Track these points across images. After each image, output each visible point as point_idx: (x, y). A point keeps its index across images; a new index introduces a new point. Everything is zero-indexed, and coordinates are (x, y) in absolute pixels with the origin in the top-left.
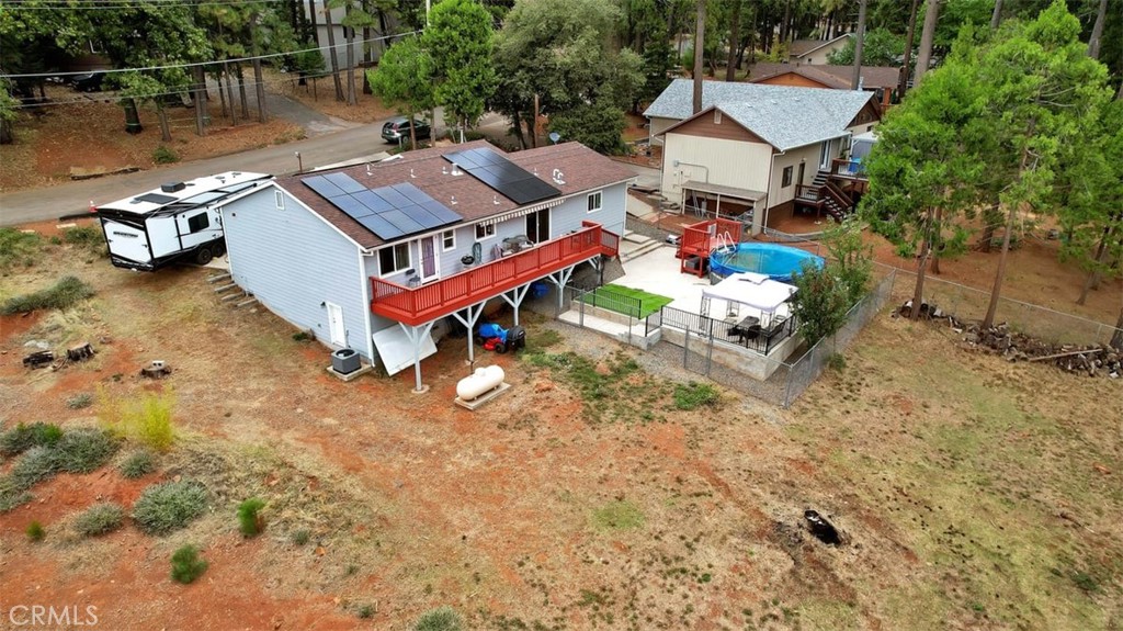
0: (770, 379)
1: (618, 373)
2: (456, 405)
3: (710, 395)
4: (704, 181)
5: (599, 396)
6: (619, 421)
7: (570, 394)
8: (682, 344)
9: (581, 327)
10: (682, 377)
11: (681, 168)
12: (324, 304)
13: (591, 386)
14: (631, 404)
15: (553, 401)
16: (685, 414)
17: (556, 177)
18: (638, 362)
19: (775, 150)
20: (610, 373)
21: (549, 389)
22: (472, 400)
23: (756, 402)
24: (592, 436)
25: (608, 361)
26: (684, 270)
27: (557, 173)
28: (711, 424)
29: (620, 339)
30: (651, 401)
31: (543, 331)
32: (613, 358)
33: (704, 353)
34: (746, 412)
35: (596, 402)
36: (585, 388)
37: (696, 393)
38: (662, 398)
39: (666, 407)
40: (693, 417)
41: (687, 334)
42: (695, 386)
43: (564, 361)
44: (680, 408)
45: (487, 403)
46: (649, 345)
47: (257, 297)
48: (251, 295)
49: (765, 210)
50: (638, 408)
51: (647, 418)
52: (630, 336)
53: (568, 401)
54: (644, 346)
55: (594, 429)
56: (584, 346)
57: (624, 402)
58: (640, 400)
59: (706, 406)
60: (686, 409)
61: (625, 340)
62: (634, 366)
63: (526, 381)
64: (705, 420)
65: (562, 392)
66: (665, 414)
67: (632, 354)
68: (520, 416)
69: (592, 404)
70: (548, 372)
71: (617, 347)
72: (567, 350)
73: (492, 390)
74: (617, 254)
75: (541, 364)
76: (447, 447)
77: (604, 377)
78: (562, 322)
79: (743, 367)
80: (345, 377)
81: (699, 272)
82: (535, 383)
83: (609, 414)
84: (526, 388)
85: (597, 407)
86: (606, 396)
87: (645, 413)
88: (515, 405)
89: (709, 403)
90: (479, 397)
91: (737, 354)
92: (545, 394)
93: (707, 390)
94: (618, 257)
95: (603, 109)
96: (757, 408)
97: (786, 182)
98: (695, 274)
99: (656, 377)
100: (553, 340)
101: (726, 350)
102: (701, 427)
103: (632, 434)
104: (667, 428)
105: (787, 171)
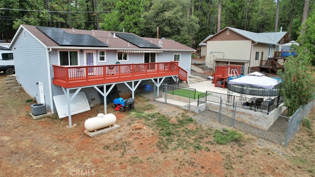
0: (270, 129)
1: (181, 123)
2: (85, 134)
3: (237, 136)
4: (223, 58)
5: (169, 134)
6: (180, 148)
7: (152, 132)
8: (218, 111)
9: (166, 103)
10: (218, 126)
11: (213, 54)
12: (38, 83)
13: (165, 129)
14: (188, 140)
15: (141, 135)
16: (222, 146)
17: (160, 44)
18: (193, 118)
19: (253, 42)
20: (177, 123)
21: (140, 129)
22: (93, 131)
23: (266, 142)
24: (161, 157)
25: (177, 117)
26: (216, 86)
27: (160, 42)
28: (239, 154)
29: (184, 108)
30: (200, 138)
31: (147, 104)
32: (179, 116)
33: (230, 115)
34: (260, 147)
35: (167, 137)
36: (162, 130)
37: (227, 135)
38: (207, 137)
39: (210, 142)
40: (227, 149)
41: (220, 106)
42: (226, 131)
43: (153, 116)
44: (218, 143)
45: (102, 134)
46: (200, 111)
47: (22, 86)
48: (20, 85)
49: (249, 68)
50: (192, 142)
51: (197, 148)
52: (189, 107)
53: (151, 136)
54: (197, 111)
55: (162, 152)
56: (165, 111)
57: (184, 138)
58: (193, 137)
59: (234, 142)
60: (222, 144)
61: (187, 109)
62: (191, 120)
63: (129, 124)
64: (235, 150)
65: (147, 131)
66: (209, 146)
67: (191, 115)
68: (118, 142)
69: (164, 138)
70: (143, 121)
71: (182, 111)
72: (156, 112)
73: (108, 127)
74: (186, 80)
75: (140, 117)
76: (64, 158)
77: (174, 125)
78: (157, 101)
79: (253, 123)
80: (35, 117)
81: (224, 86)
82: (134, 125)
83: (174, 144)
84: (128, 127)
85: (167, 140)
86: (173, 134)
87: (196, 144)
88: (118, 136)
89: (236, 140)
90: (98, 130)
91: (250, 115)
92: (137, 131)
93: (234, 133)
94: (187, 82)
95: (183, 36)
96: (268, 146)
97: (257, 58)
98: (221, 87)
99: (203, 126)
100: (150, 108)
101: (243, 113)
102: (233, 155)
103: (187, 158)
104: (211, 155)
105: (257, 53)
